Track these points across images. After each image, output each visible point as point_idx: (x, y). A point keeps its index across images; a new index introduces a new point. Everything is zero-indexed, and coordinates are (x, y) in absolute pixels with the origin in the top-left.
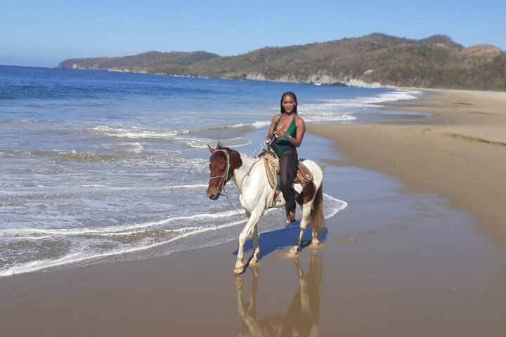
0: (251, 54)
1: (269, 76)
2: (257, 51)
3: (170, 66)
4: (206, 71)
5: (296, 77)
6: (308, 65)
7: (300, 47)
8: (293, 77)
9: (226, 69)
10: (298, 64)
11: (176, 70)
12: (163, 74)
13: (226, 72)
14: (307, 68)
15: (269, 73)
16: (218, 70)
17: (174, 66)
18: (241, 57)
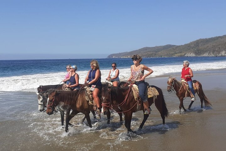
0: (191, 43)
1: (197, 54)
2: (195, 41)
3: (149, 53)
4: (166, 54)
5: (213, 53)
6: (220, 46)
7: (220, 37)
8: (211, 53)
9: (177, 52)
10: (214, 46)
11: (152, 54)
12: (145, 57)
13: (176, 53)
14: (219, 48)
15: (197, 52)
16: (173, 53)
17: (151, 53)
18: (186, 45)
